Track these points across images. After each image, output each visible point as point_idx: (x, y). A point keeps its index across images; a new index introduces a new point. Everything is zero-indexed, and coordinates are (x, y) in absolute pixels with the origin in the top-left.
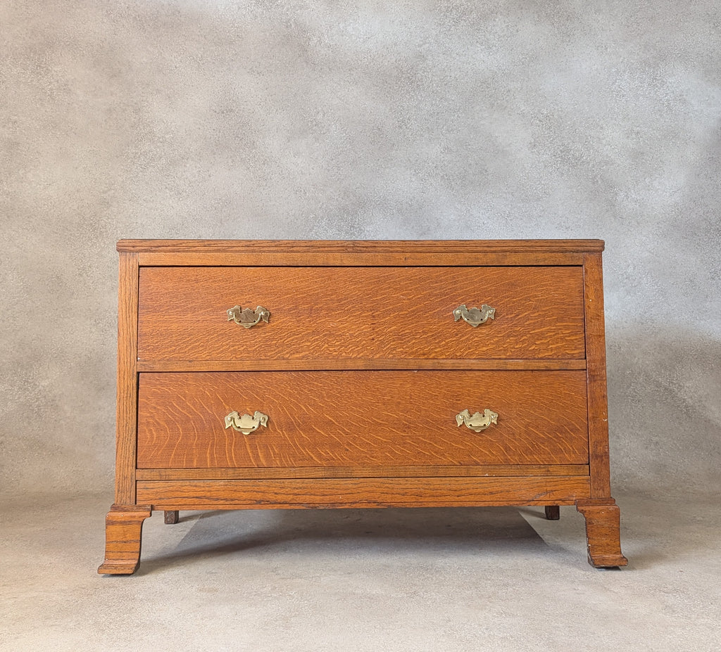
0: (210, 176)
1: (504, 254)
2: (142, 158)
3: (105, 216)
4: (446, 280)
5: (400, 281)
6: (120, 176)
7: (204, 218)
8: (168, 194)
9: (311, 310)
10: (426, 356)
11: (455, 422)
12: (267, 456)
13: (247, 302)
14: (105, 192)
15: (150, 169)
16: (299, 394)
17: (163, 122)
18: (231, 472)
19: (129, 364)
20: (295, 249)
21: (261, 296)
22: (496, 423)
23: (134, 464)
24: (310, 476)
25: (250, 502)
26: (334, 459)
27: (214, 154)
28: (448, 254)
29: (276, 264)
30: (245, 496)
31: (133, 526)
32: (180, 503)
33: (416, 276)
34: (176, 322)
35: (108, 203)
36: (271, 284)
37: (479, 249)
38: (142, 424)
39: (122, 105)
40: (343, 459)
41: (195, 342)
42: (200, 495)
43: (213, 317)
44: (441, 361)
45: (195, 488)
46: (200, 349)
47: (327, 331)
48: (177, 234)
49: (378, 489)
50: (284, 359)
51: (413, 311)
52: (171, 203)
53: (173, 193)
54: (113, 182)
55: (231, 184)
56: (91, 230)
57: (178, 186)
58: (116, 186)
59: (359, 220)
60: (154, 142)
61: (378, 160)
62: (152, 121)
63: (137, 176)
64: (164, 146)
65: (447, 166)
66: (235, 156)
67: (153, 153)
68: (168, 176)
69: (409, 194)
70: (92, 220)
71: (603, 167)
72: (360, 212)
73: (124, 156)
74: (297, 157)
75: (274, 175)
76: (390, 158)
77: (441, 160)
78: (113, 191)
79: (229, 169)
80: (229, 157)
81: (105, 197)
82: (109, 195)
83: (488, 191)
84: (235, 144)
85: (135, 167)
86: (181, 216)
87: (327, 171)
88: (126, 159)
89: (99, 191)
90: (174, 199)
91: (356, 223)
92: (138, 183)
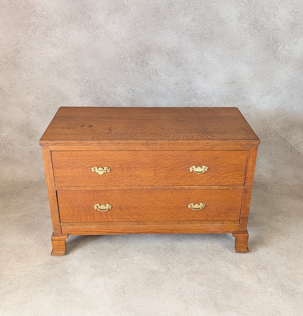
0: (69, 35)
2: (32, 26)
3: (18, 58)
6: (22, 36)
7: (68, 58)
8: (48, 46)
14: (16, 45)
15: (38, 32)
27: (70, 23)
35: (18, 51)
48: (56, 66)
52: (50, 50)
53: (51, 45)
54: (19, 40)
55: (80, 40)
56: (13, 65)
57: (53, 41)
58: (21, 42)
59: (146, 58)
60: (37, 17)
61: (157, 25)
62: (34, 4)
63: (31, 36)
64: (43, 19)
65: (193, 29)
66: (81, 24)
67: (37, 23)
68: (47, 36)
69: (172, 45)
70: (12, 60)
71: (274, 31)
72: (147, 54)
73: (22, 25)
74: (113, 24)
75: (102, 35)
76: (163, 24)
77: (190, 25)
78: (20, 45)
79: (79, 32)
80: (78, 25)
81: (16, 48)
82: (18, 47)
83: (213, 43)
84: (81, 17)
85: (29, 31)
86: (57, 57)
87: (130, 32)
88: (24, 27)
89: (13, 45)
90: (52, 48)
91: (145, 60)
92: (32, 40)
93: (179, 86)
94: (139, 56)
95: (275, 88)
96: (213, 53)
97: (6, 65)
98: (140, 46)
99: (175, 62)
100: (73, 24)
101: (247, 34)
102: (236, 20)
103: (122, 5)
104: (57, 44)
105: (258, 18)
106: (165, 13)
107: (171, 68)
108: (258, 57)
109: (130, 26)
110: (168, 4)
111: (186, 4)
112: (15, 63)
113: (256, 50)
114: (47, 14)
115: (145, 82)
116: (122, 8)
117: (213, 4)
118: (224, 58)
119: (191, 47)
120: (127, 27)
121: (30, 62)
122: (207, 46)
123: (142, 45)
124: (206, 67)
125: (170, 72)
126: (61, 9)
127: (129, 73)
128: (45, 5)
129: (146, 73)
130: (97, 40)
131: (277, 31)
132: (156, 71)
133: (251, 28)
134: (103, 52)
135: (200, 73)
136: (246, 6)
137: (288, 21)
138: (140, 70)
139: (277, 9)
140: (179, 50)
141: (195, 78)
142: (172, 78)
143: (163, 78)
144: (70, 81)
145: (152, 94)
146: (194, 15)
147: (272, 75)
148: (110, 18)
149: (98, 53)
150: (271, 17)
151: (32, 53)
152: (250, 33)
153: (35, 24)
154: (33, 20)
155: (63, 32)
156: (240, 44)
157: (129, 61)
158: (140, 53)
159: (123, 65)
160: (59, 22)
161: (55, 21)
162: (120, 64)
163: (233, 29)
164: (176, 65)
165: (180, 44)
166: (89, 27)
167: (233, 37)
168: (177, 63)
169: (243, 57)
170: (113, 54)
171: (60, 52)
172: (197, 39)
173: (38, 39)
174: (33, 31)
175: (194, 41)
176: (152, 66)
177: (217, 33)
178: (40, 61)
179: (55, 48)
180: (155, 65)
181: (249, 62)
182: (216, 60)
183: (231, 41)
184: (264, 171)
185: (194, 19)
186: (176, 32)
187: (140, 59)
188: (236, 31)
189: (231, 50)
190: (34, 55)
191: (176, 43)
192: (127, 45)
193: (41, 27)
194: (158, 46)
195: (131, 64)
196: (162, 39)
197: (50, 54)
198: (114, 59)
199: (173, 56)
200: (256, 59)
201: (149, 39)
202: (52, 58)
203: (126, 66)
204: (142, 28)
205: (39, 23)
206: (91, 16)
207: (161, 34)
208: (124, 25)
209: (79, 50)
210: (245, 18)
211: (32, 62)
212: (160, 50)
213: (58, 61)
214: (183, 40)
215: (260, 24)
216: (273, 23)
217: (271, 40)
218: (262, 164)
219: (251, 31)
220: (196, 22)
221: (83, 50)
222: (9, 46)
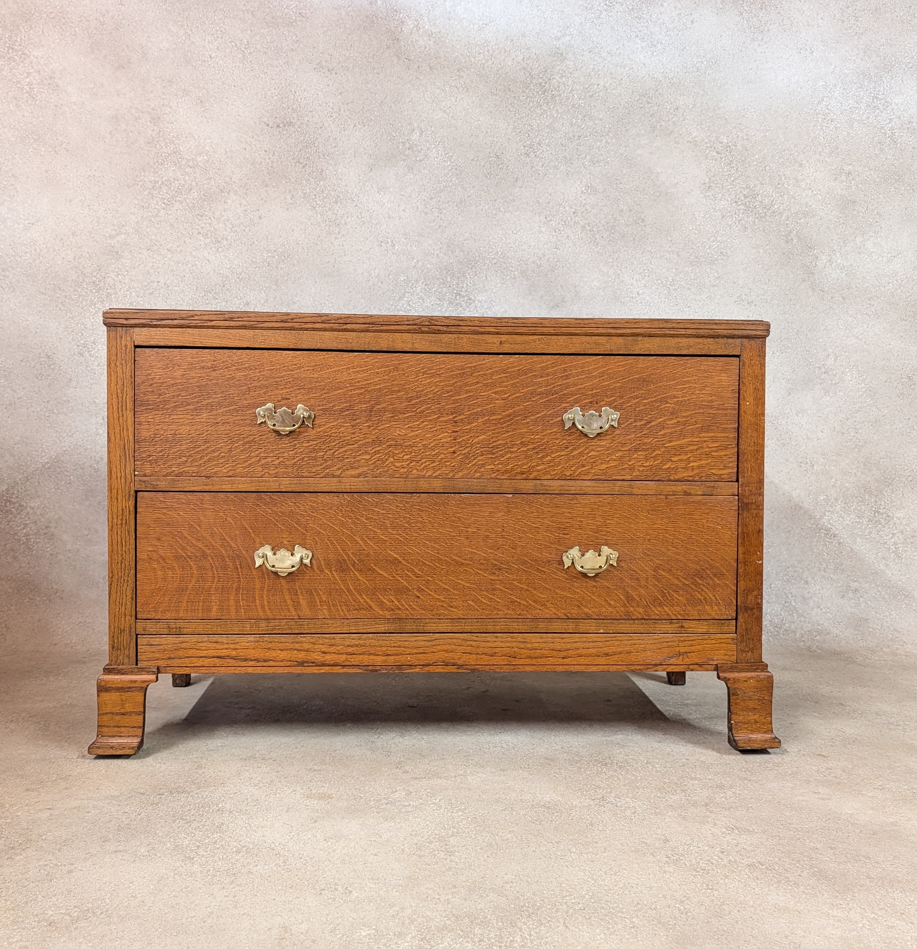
0: (260, 218)
1: (635, 338)
2: (164, 189)
3: (113, 272)
4: (554, 374)
5: (492, 374)
6: (133, 214)
7: (252, 277)
8: (202, 243)
9: (371, 411)
10: (525, 476)
11: (562, 563)
12: (312, 605)
13: (283, 399)
14: (111, 237)
15: (177, 205)
16: (354, 523)
17: (194, 138)
18: (263, 624)
19: (123, 480)
20: (349, 326)
21: (302, 391)
22: (615, 564)
23: (134, 613)
24: (369, 631)
25: (289, 663)
26: (400, 609)
27: (266, 186)
28: (559, 337)
29: (323, 347)
30: (283, 655)
31: (134, 694)
32: (196, 664)
33: (514, 367)
34: (187, 424)
35: (117, 253)
36: (316, 375)
37: (601, 331)
38: (143, 560)
39: (133, 111)
40: (413, 609)
41: (214, 451)
42: (222, 655)
43: (238, 418)
44: (545, 483)
45: (215, 645)
46: (220, 461)
47: (393, 439)
49: (459, 648)
50: (334, 476)
51: (509, 415)
52: (206, 254)
53: (208, 240)
54: (124, 223)
55: (290, 230)
56: (94, 291)
57: (216, 230)
58: (128, 228)
59: (467, 285)
60: (180, 166)
61: (495, 200)
62: (177, 136)
63: (157, 215)
64: (194, 172)
65: (590, 212)
66: (296, 190)
67: (179, 182)
68: (202, 216)
69: (537, 251)
70: (95, 276)
71: (800, 220)
72: (469, 274)
73: (138, 185)
74: (382, 193)
75: (349, 219)
76: (511, 198)
77: (581, 203)
78: (123, 236)
79: (288, 209)
80: (288, 191)
81: (112, 244)
82: (118, 242)
83: (645, 249)
84: (296, 172)
85: (155, 202)
86: (221, 274)
87: (424, 214)
88: (142, 189)
89: (104, 236)
90: (211, 249)
91: (463, 290)
92: (159, 225)
94: (449, 279)
95: (823, 370)
96: (647, 274)
98: (450, 252)
99: (546, 295)
100: (273, 189)
101: (730, 226)
102: (699, 192)
103: (407, 145)
104: (227, 239)
105: (755, 186)
106: (516, 170)
108: (766, 284)
109: (424, 200)
110: (525, 147)
111: (568, 147)
113: (760, 266)
114: (207, 161)
116: (407, 152)
117: (639, 152)
118: (677, 287)
119: (586, 257)
120: (415, 201)
121: (146, 284)
122: (629, 255)
123: (457, 250)
124: (630, 310)
126: (245, 149)
128: (205, 139)
130: (336, 232)
131: (807, 220)
133: (739, 210)
134: (351, 263)
136: (721, 158)
137: (833, 195)
139: (801, 165)
140: (556, 265)
146: (590, 178)
147: (809, 334)
148: (374, 177)
149: (336, 266)
150: (789, 185)
151: (154, 260)
152: (739, 222)
153: (173, 184)
154: (168, 173)
155: (246, 208)
156: (715, 252)
157: (421, 292)
158: (449, 270)
159: (403, 302)
160: (237, 181)
161: (228, 179)
162: (396, 298)
163: (695, 213)
164: (548, 304)
165: (557, 248)
166: (318, 198)
167: (695, 234)
168: (549, 298)
169: (727, 286)
170: (376, 271)
171: (232, 259)
172: (603, 237)
173: (175, 224)
174: (164, 203)
175: (595, 242)
176: (483, 306)
177: (653, 223)
178: (173, 281)
179: (220, 250)
180: (492, 302)
181: (744, 297)
182: (655, 291)
183: (690, 244)
184: (830, 619)
185: (591, 187)
186: (546, 218)
187: (450, 286)
188: (701, 218)
189: (694, 265)
190: (160, 265)
191: (546, 246)
192: (415, 248)
193: (189, 192)
194: (498, 253)
195: (426, 299)
196: (509, 235)
197: (204, 264)
198: (380, 284)
199: (539, 280)
200: (763, 289)
201: (476, 235)
202: (207, 275)
203: (410, 303)
204: (456, 206)
205: (183, 182)
206: (322, 170)
207: (507, 222)
208: (410, 196)
209: (284, 256)
210: (723, 187)
211: (150, 284)
212: (505, 263)
213: (224, 286)
214: (565, 239)
215: (761, 202)
216: (795, 199)
217: (795, 241)
218: (818, 598)
219: (741, 220)
220: (596, 194)
221: (297, 257)
222: (93, 237)
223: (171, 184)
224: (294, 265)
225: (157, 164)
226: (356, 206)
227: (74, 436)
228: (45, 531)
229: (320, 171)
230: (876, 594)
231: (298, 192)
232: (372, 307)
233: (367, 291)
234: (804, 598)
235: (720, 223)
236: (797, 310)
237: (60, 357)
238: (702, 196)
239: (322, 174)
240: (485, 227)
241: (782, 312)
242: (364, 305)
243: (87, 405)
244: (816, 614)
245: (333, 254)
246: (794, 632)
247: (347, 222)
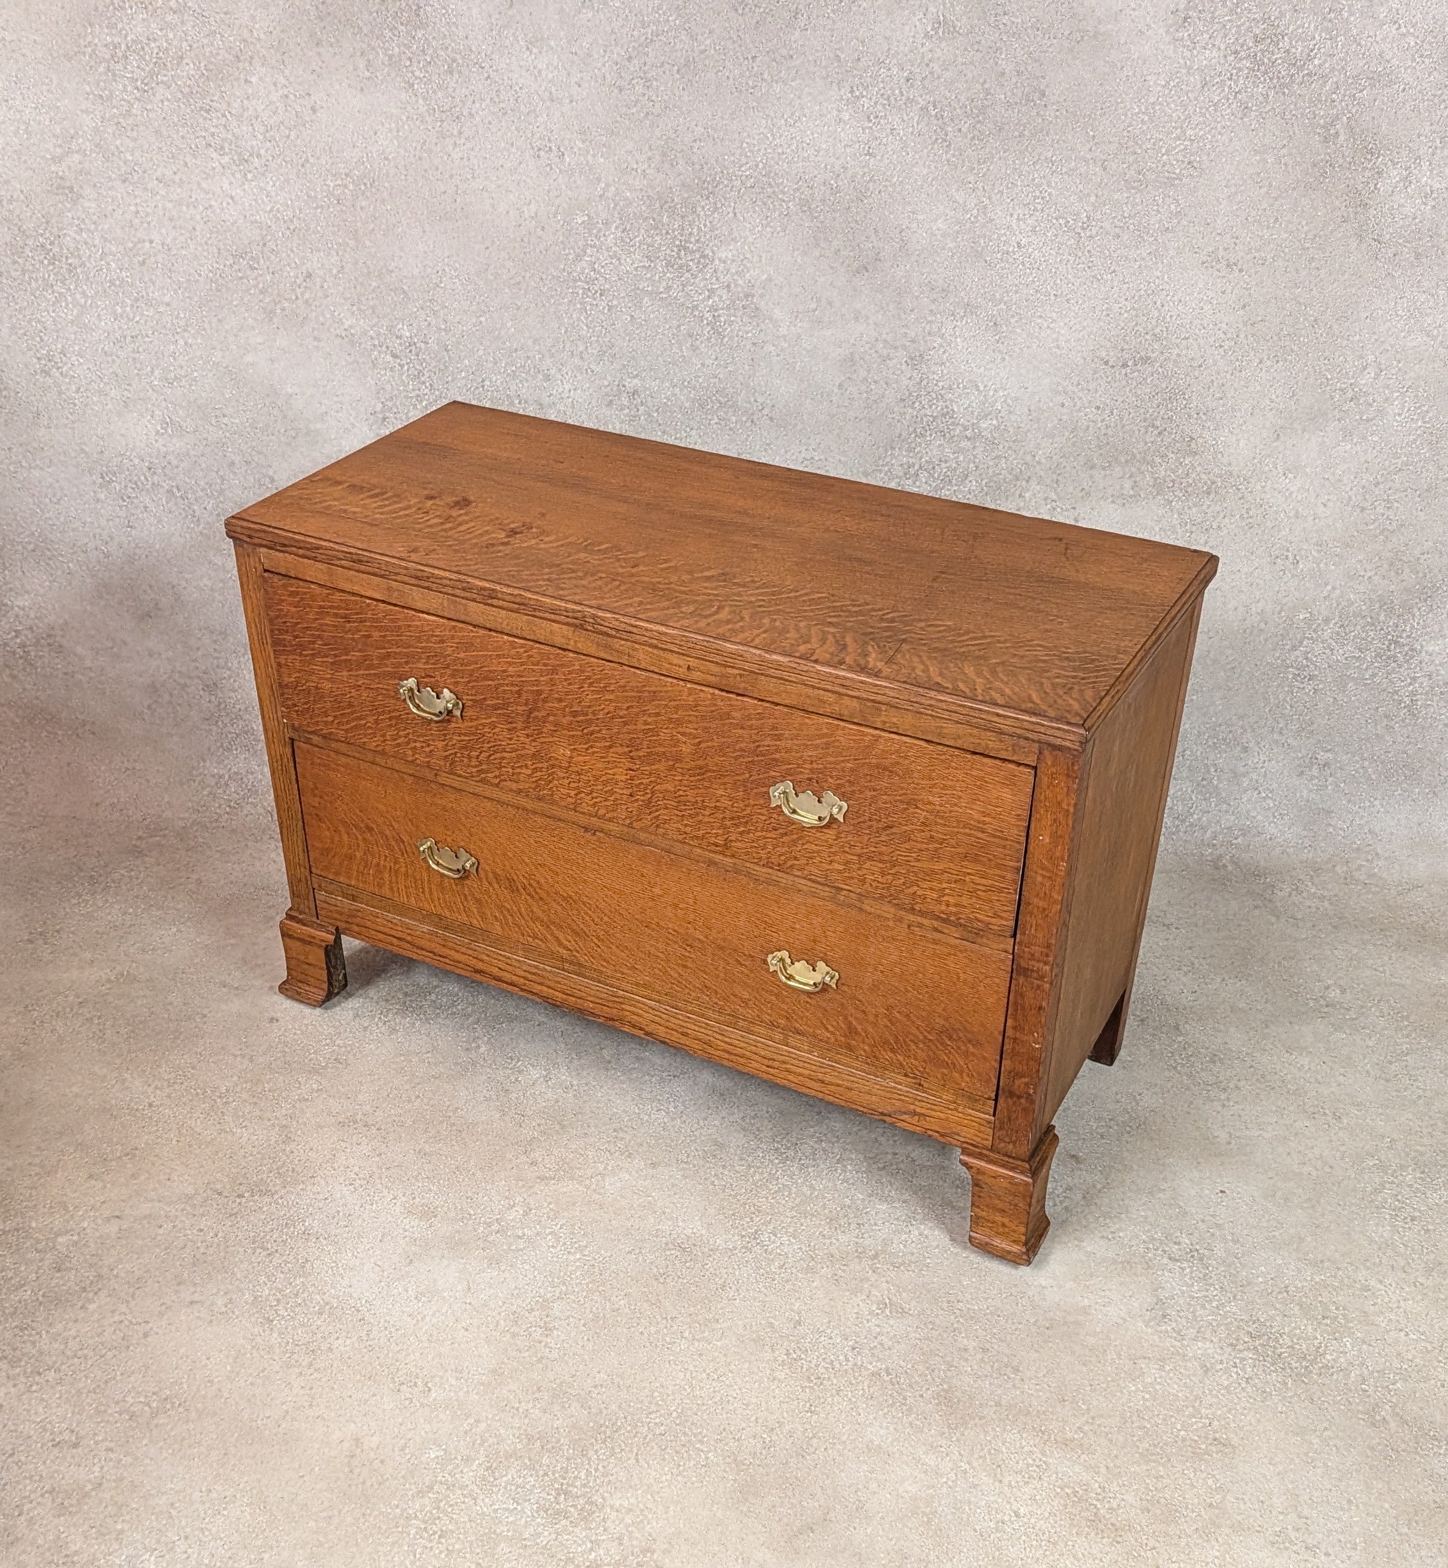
0: (314, 110)
2: (133, 58)
3: (71, 225)
6: (86, 111)
7: (312, 226)
8: (216, 164)
14: (57, 160)
27: (318, 44)
35: (71, 189)
48: (253, 268)
52: (226, 186)
53: (227, 158)
54: (72, 131)
55: (372, 133)
56: (46, 262)
57: (237, 138)
58: (81, 140)
59: (699, 229)
61: (754, 57)
63: (128, 113)
64: (183, 22)
65: (939, 78)
66: (373, 49)
67: (158, 44)
68: (207, 112)
69: (832, 160)
70: (42, 235)
71: (1361, 91)
72: (703, 208)
73: (84, 54)
74: (535, 50)
75: (477, 105)
76: (784, 52)
77: (923, 57)
78: (77, 157)
79: (362, 89)
80: (359, 54)
81: (60, 173)
82: (69, 168)
83: (1040, 154)
84: (371, 14)
85: (120, 87)
86: (256, 222)
87: (616, 91)
88: (92, 63)
89: (43, 157)
90: (233, 175)
91: (692, 240)
92: (135, 133)
93: (863, 373)
94: (665, 219)
95: (1350, 394)
96: (1040, 207)
97: (15, 262)
98: (666, 166)
99: (846, 248)
100: (331, 50)
101: (1216, 105)
102: (1161, 31)
104: (259, 156)
105: (1282, 15)
107: (823, 279)
108: (1268, 227)
109: (616, 63)
112: (56, 249)
113: (1263, 191)
115: (694, 349)
118: (1094, 232)
119: (925, 171)
120: (599, 65)
121: (130, 245)
122: (1008, 167)
123: (680, 162)
124: (1002, 277)
125: (819, 301)
127: (615, 302)
129: (695, 307)
130: (455, 132)
131: (1375, 91)
132: (747, 296)
133: (1240, 69)
134: (486, 195)
135: (970, 308)
137: (1440, 37)
138: (668, 288)
140: (868, 189)
141: (942, 336)
142: (829, 333)
143: (783, 331)
144: (322, 344)
145: (726, 413)
147: (1336, 327)
148: (518, 18)
149: (459, 200)
150: (1351, 14)
151: (138, 201)
152: (1235, 97)
153: (147, 49)
154: (135, 26)
155: (286, 91)
156: (1178, 161)
157: (616, 244)
158: (666, 202)
159: (583, 264)
160: (262, 36)
161: (246, 34)
162: (571, 257)
163: (1149, 78)
164: (849, 266)
165: (869, 154)
166: (415, 64)
167: (1143, 122)
168: (852, 254)
169: (1191, 230)
170: (532, 206)
171: (273, 194)
172: (960, 130)
173: (164, 130)
174: (137, 88)
175: (945, 141)
176: (728, 270)
177: (1061, 100)
178: (175, 239)
179: (249, 176)
180: (745, 262)
181: (1221, 253)
182: (1052, 241)
183: (1130, 143)
184: (1269, 808)
185: (945, 23)
186: (852, 92)
187: (667, 233)
188: (1159, 88)
189: (1134, 188)
190: (149, 210)
191: (848, 150)
192: (602, 160)
193: (178, 64)
194: (757, 166)
195: (624, 257)
196: (780, 128)
197: (225, 205)
198: (540, 232)
199: (834, 219)
200: (1261, 237)
201: (716, 130)
202: (233, 224)
203: (596, 266)
204: (678, 71)
205: (165, 44)
206: (420, 7)
207: (775, 102)
208: (589, 55)
209: (365, 184)
210: (1213, 18)
211: (139, 246)
212: (770, 184)
213: (265, 245)
214: (887, 136)
215: (1288, 51)
216: (1359, 44)
217: (1342, 138)
218: (1259, 775)
219: (1239, 91)
220: (954, 38)
221: (386, 184)
222: (25, 162)
223: (143, 49)
224: (383, 201)
225: (111, 8)
226: (487, 79)
227: (62, 502)
228: (49, 641)
229: (414, 8)
230: (1357, 772)
231: (377, 52)
232: (528, 275)
233: (517, 246)
234: (1235, 773)
235: (1196, 99)
236: (1322, 280)
237: (13, 376)
238: (1168, 39)
239: (418, 15)
240: (733, 113)
241: (1289, 284)
242: (513, 272)
243: (73, 454)
244: (1249, 800)
245: (451, 176)
246: (1204, 829)
247: (473, 111)
